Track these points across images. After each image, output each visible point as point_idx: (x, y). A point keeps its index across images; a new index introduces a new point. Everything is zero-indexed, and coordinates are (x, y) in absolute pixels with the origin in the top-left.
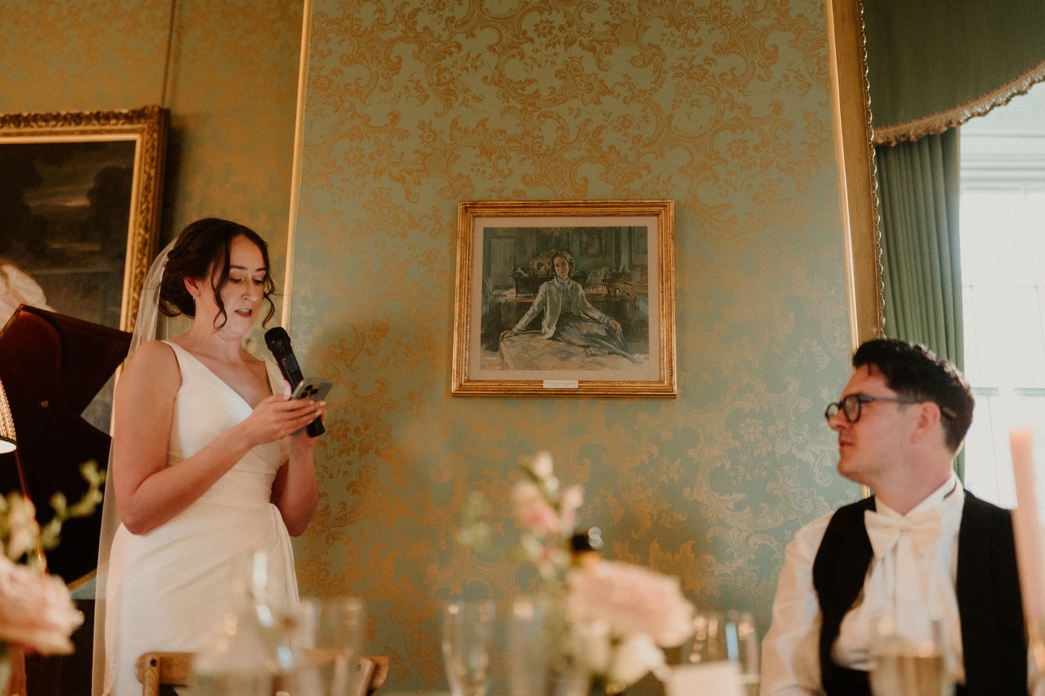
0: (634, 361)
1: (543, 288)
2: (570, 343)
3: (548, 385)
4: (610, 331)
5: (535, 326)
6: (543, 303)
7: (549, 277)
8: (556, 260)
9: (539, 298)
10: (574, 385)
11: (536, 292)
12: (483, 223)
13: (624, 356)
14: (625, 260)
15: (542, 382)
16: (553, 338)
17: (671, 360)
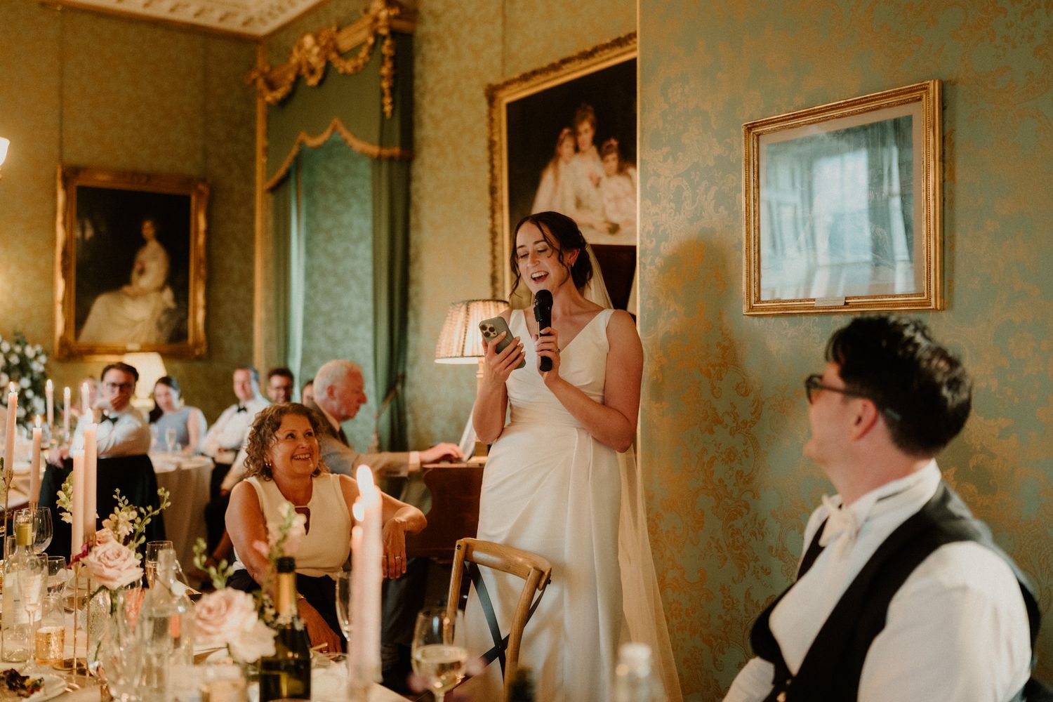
15: (814, 300)
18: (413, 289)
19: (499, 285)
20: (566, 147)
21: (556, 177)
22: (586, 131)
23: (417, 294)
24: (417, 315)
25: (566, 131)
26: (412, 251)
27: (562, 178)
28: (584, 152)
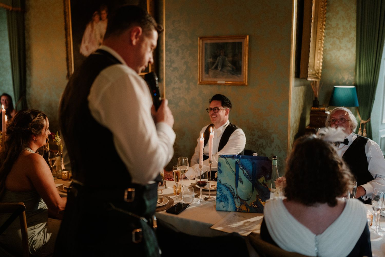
0: (238, 76)
1: (218, 58)
2: (224, 72)
3: (219, 82)
4: (233, 69)
5: (216, 68)
6: (218, 62)
7: (219, 56)
8: (221, 51)
9: (217, 61)
10: (224, 82)
11: (216, 59)
12: (205, 42)
13: (236, 75)
14: (237, 51)
15: (217, 81)
16: (220, 71)
17: (245, 77)
18: (28, 60)
19: (70, 61)
20: (97, 18)
21: (92, 27)
22: (104, 14)
23: (30, 62)
24: (30, 70)
25: (96, 12)
26: (27, 46)
27: (95, 28)
28: (103, 20)
